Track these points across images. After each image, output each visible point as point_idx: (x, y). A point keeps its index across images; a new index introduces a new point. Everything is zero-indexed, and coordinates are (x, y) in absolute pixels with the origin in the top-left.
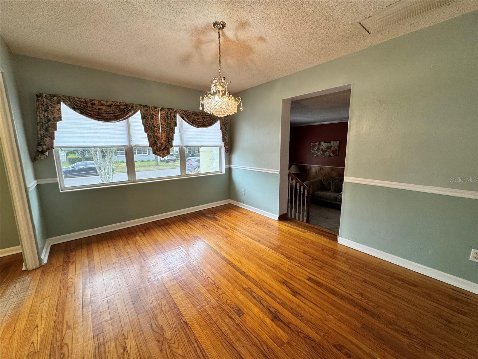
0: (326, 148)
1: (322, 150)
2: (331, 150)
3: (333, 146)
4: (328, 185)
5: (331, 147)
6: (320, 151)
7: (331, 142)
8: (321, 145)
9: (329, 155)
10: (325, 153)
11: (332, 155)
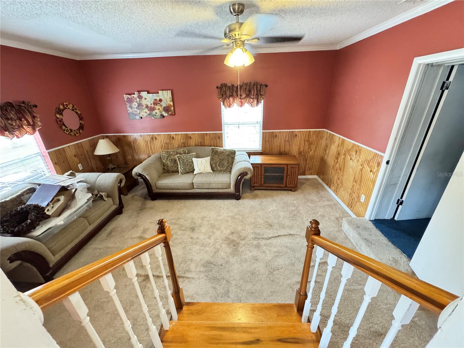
0: (152, 103)
1: (147, 107)
2: (161, 106)
3: (163, 99)
4: (172, 164)
5: (161, 100)
6: (144, 109)
7: (158, 93)
8: (143, 99)
9: (161, 115)
10: (154, 113)
11: (164, 115)
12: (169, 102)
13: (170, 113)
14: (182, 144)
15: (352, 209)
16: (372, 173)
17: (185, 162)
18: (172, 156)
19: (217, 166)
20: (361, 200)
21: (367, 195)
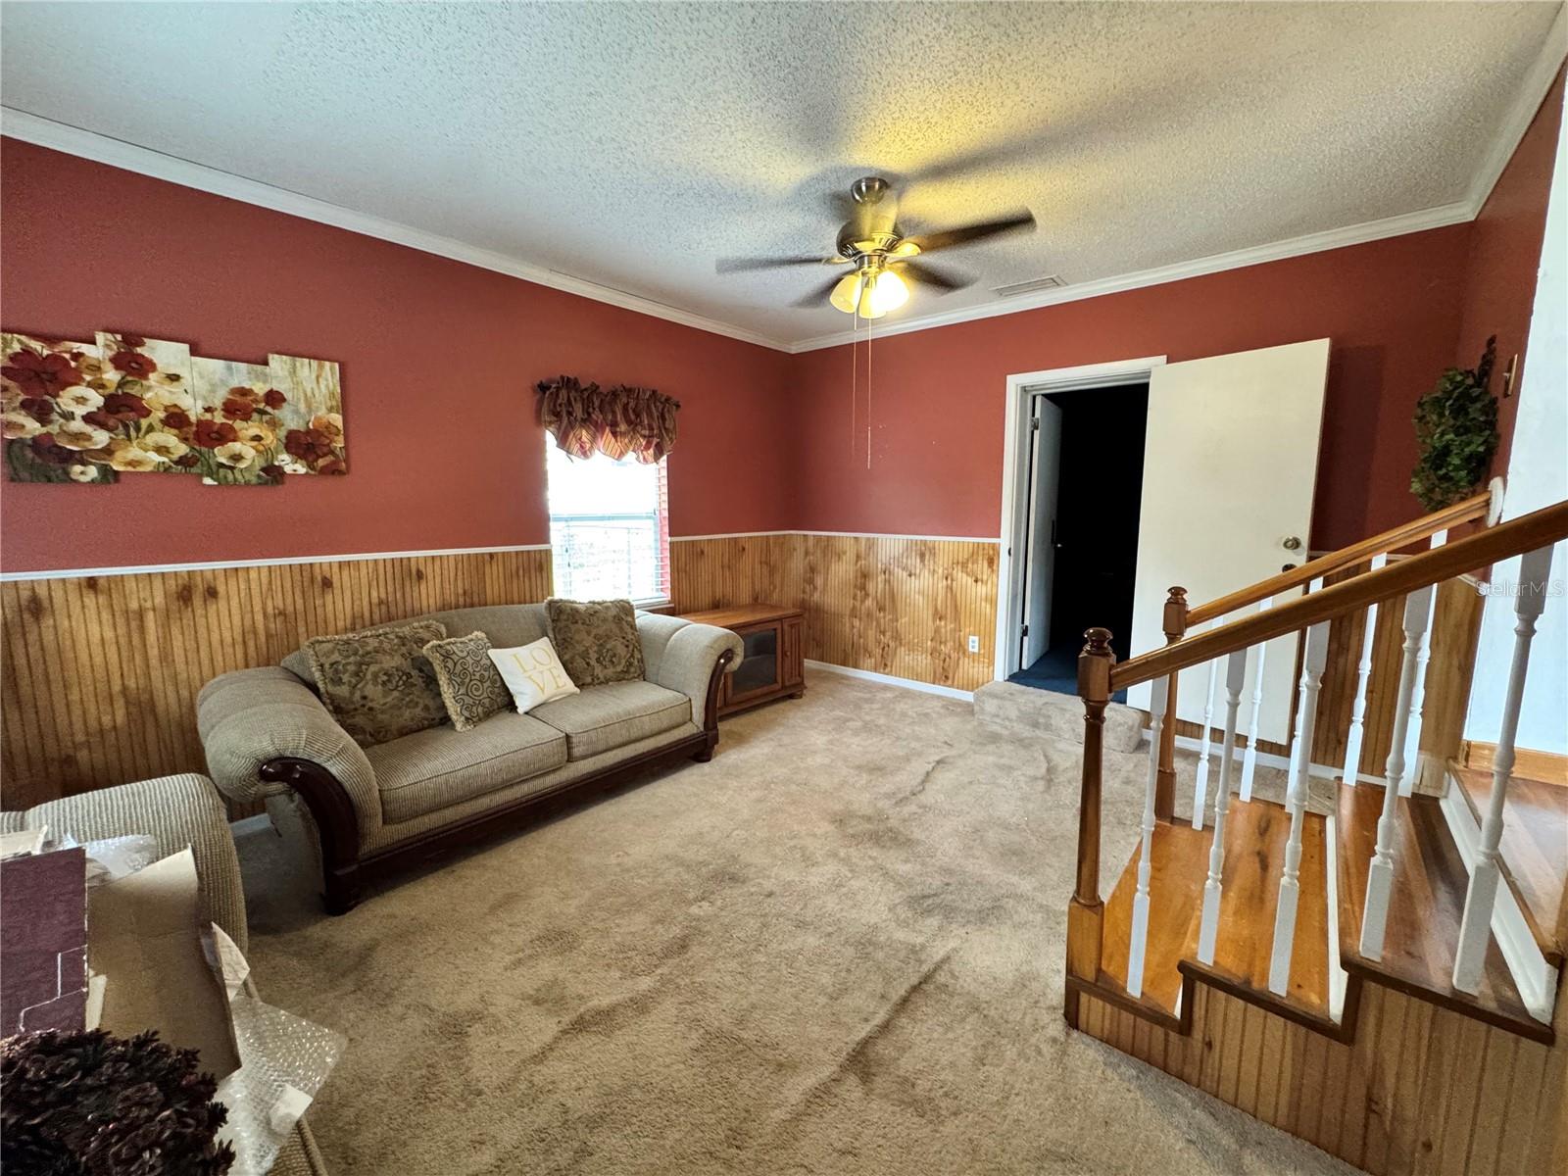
0: (218, 403)
1: (176, 419)
2: (274, 424)
3: (288, 396)
4: (396, 694)
5: (274, 398)
6: (151, 429)
7: (266, 363)
8: (152, 376)
9: (263, 469)
10: (221, 455)
11: (288, 469)
12: (322, 412)
13: (321, 462)
14: (376, 610)
15: (950, 682)
16: (979, 583)
17: (470, 669)
18: (379, 656)
19: (593, 662)
20: (971, 649)
21: (982, 632)
